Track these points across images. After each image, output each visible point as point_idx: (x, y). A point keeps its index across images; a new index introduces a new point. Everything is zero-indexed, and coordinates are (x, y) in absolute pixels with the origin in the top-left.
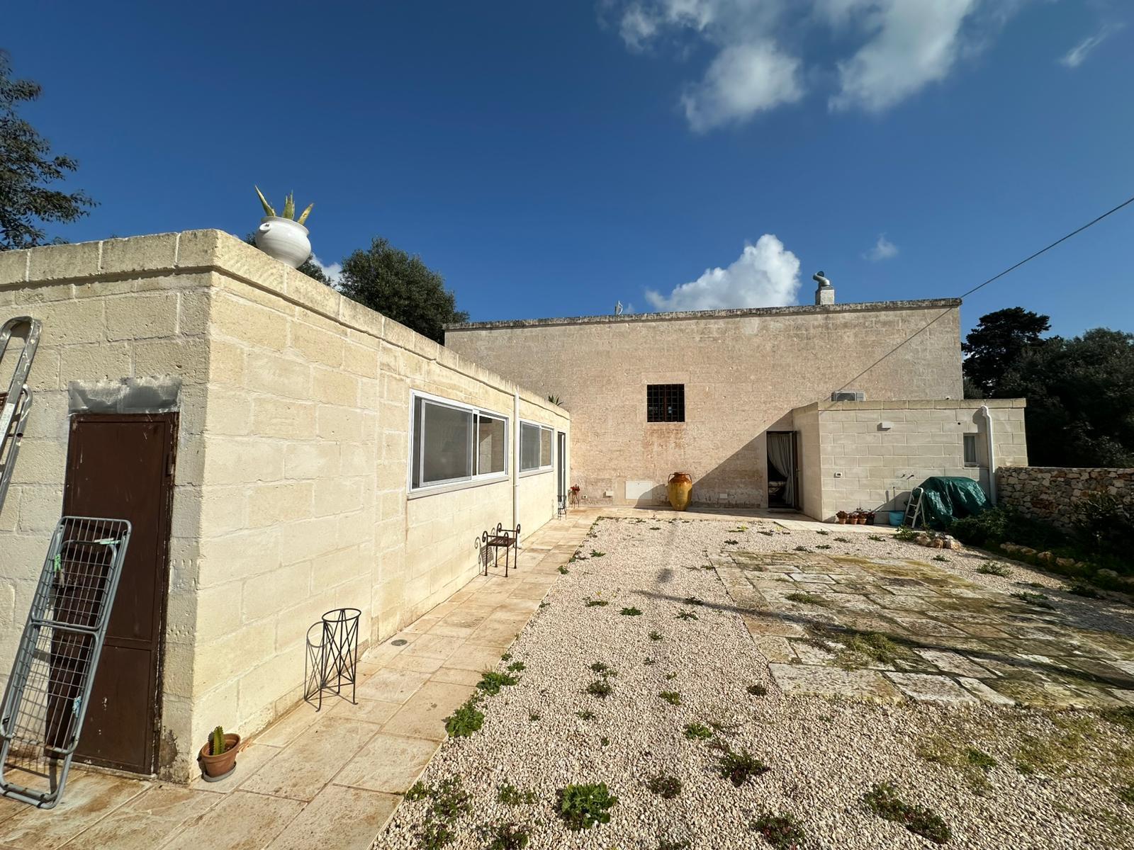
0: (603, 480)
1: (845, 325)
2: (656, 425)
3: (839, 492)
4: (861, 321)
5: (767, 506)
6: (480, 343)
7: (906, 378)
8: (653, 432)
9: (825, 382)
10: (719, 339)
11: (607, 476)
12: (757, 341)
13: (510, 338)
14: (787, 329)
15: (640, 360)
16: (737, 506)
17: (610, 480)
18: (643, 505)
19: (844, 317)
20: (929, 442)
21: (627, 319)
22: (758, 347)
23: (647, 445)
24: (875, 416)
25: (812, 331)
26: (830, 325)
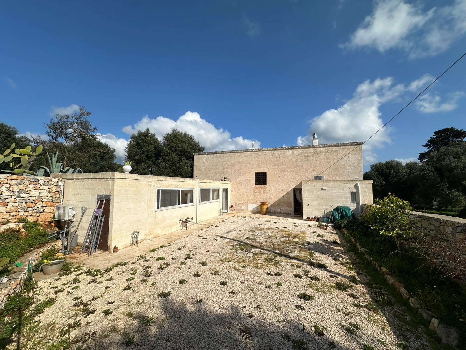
0: (241, 204)
1: (321, 152)
2: (258, 186)
3: (308, 210)
4: (326, 150)
5: (293, 214)
6: (204, 159)
7: (342, 170)
8: (257, 188)
9: (314, 172)
10: (278, 157)
11: (242, 202)
12: (290, 158)
13: (213, 157)
14: (301, 153)
15: (253, 164)
16: (283, 213)
17: (243, 204)
18: (253, 212)
19: (320, 149)
20: (339, 194)
21: (248, 151)
22: (291, 160)
23: (254, 192)
24: (321, 185)
25: (309, 154)
26: (316, 152)
